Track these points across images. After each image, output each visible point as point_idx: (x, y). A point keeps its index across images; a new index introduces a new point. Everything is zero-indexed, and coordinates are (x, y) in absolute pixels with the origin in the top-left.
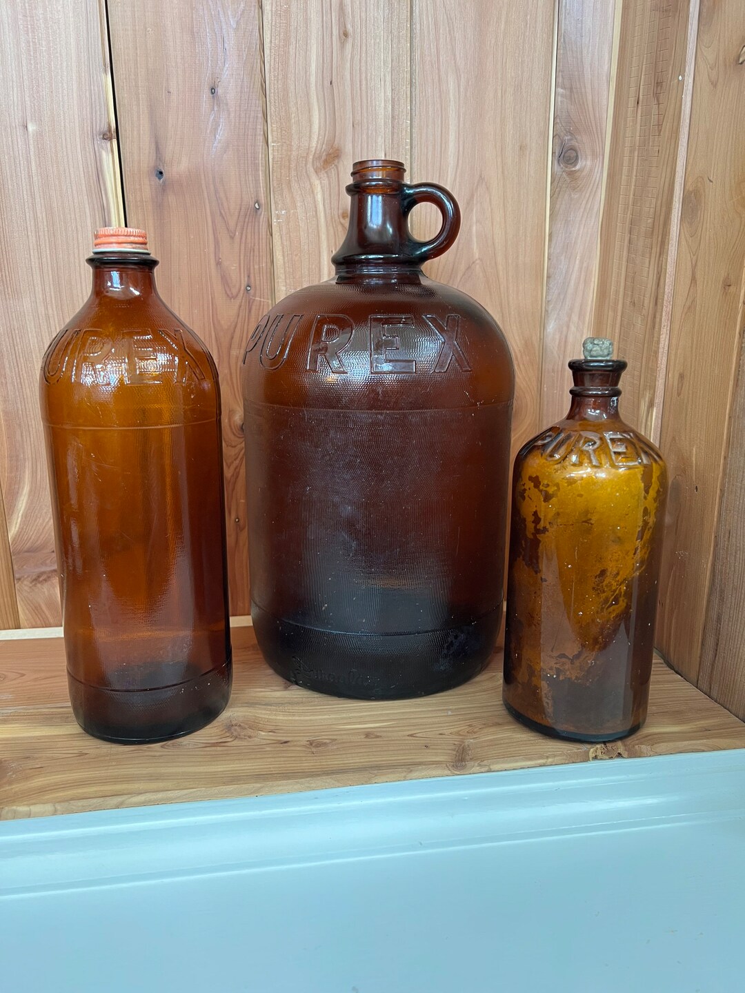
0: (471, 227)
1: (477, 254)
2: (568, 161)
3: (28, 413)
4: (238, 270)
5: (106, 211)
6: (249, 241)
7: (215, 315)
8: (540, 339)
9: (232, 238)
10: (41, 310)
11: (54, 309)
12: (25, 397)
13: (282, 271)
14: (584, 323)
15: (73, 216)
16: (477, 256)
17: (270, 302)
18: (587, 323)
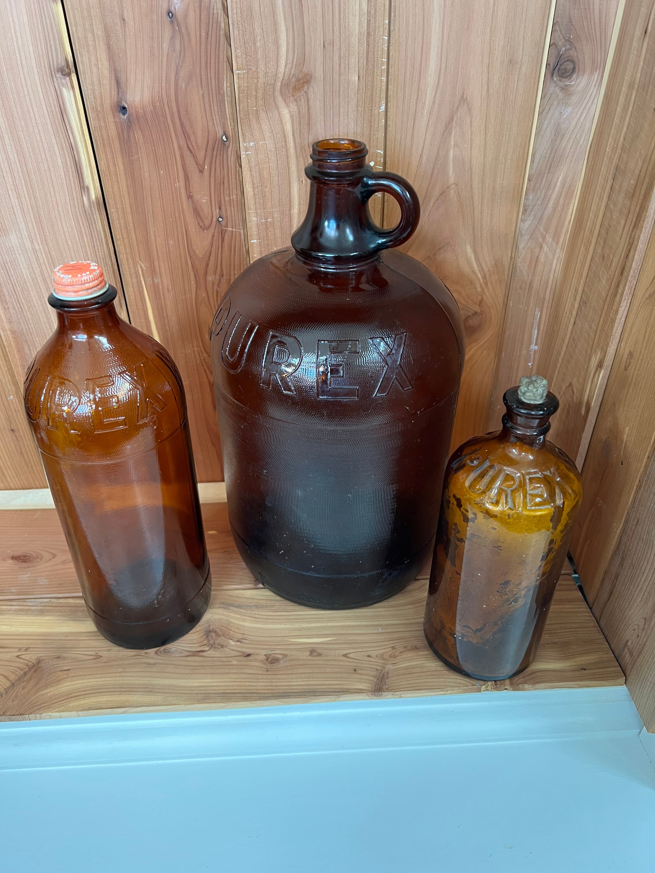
0: (448, 152)
1: (453, 178)
2: (563, 74)
3: (31, 332)
4: (209, 203)
5: (74, 149)
6: (218, 174)
7: (190, 245)
8: (511, 258)
9: (201, 171)
10: (28, 244)
11: (40, 244)
12: (27, 319)
13: (252, 202)
14: (557, 243)
15: (43, 157)
16: (452, 180)
17: (242, 231)
18: (560, 244)
